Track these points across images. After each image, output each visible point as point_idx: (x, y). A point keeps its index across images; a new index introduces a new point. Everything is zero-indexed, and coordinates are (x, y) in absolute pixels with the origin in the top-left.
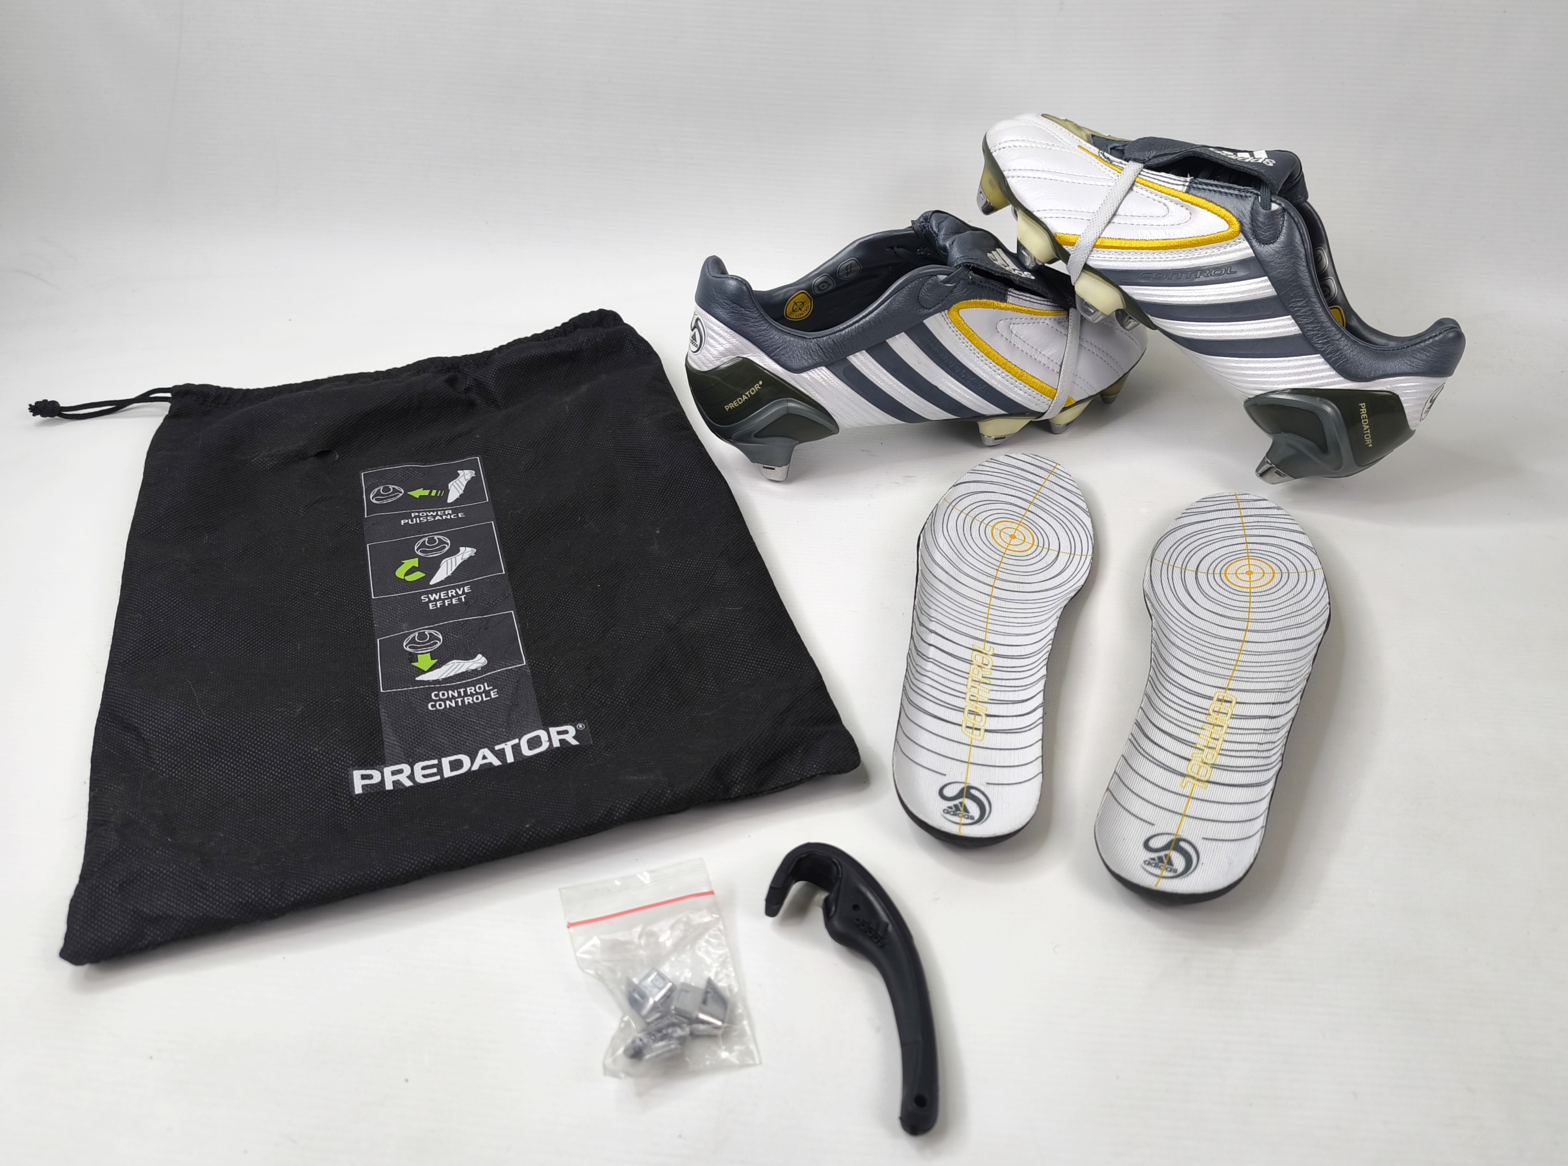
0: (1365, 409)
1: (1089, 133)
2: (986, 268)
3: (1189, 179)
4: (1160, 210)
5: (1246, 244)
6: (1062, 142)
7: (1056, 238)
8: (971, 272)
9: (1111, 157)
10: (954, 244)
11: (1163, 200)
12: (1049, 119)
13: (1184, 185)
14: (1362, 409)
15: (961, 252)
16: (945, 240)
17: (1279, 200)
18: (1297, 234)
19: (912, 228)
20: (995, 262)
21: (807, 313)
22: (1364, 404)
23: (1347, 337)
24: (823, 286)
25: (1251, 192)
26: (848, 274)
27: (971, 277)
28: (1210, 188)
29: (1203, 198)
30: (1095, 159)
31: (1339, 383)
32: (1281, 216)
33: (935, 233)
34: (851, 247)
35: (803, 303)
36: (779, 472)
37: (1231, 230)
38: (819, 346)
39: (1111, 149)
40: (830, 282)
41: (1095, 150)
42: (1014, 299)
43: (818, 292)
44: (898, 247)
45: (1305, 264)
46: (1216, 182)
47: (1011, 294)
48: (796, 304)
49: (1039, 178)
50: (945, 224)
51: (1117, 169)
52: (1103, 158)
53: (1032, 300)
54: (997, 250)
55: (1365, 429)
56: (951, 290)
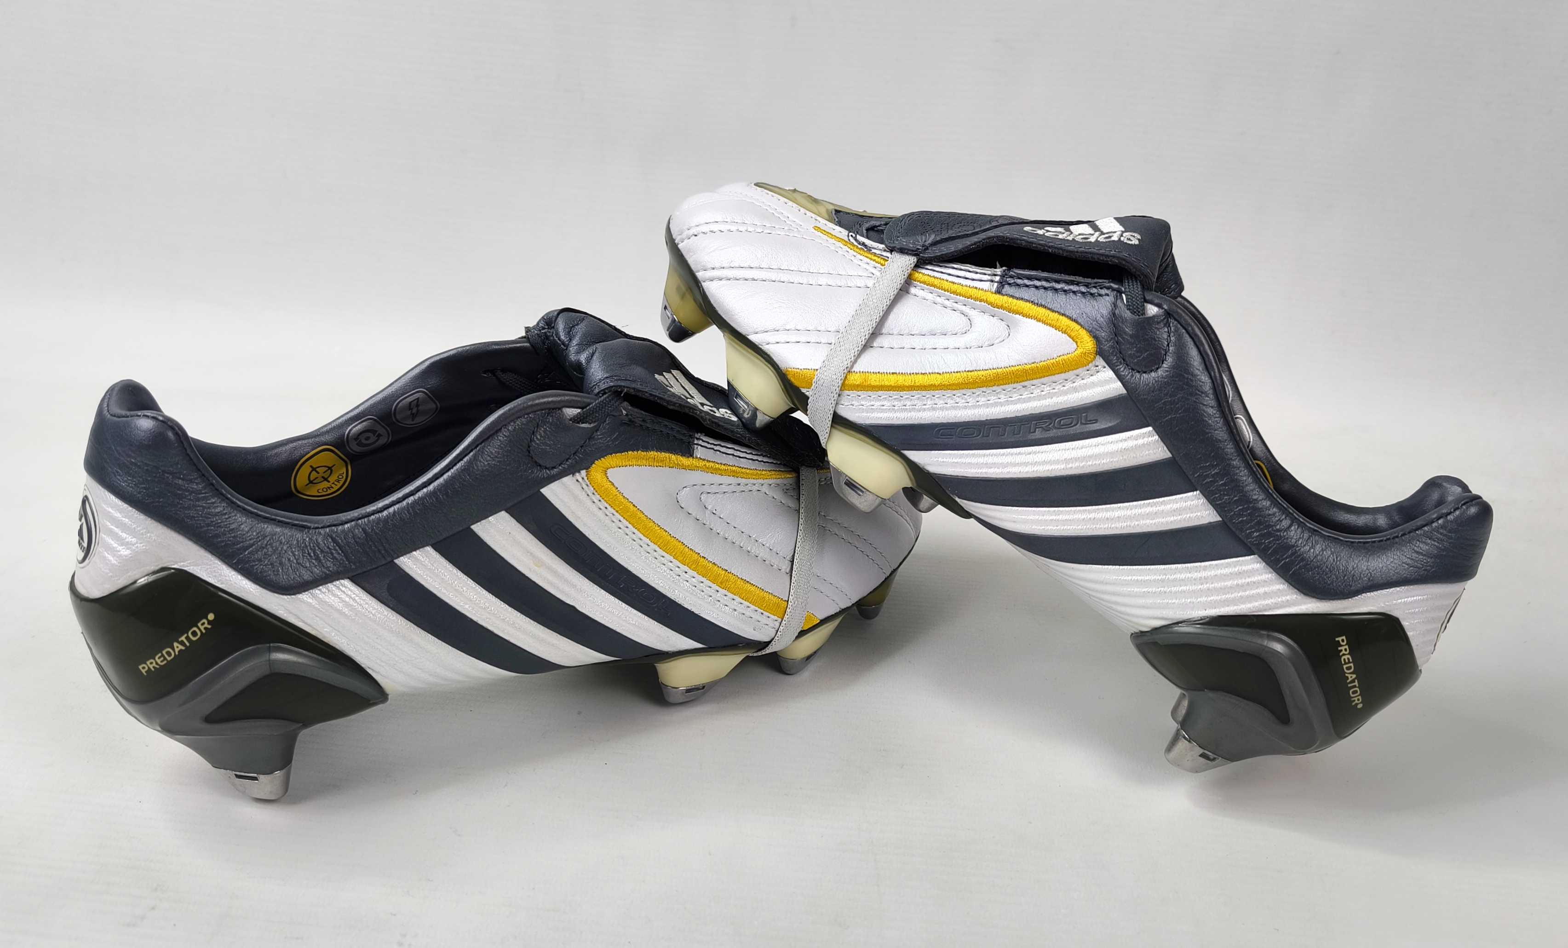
0: (1347, 647)
1: (831, 207)
2: (651, 395)
3: (999, 271)
4: (955, 321)
5: (1109, 374)
6: (787, 222)
7: (789, 377)
8: (625, 404)
9: (868, 242)
10: (595, 357)
11: (959, 306)
12: (765, 188)
13: (992, 281)
14: (1342, 646)
15: (607, 369)
16: (578, 353)
17: (1158, 297)
18: (1194, 352)
19: (526, 338)
20: (671, 389)
21: (339, 485)
22: (1344, 638)
23: (1301, 525)
24: (367, 438)
25: (1108, 288)
26: (413, 416)
27: (624, 412)
28: (1038, 283)
29: (1027, 301)
30: (842, 246)
31: (1294, 604)
32: (1165, 325)
33: (563, 344)
34: (417, 371)
35: (330, 468)
36: (267, 784)
37: (1079, 351)
38: (334, 540)
39: (868, 230)
40: (382, 431)
41: (843, 233)
42: (704, 449)
43: (358, 449)
44: (504, 371)
45: (1213, 403)
46: (1045, 274)
47: (700, 442)
48: (314, 469)
49: (753, 279)
50: (580, 329)
51: (879, 260)
52: (855, 243)
53: (738, 453)
54: (674, 372)
55: (1350, 679)
56: (590, 435)
